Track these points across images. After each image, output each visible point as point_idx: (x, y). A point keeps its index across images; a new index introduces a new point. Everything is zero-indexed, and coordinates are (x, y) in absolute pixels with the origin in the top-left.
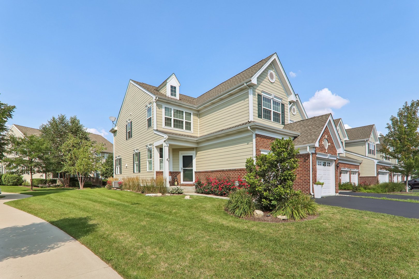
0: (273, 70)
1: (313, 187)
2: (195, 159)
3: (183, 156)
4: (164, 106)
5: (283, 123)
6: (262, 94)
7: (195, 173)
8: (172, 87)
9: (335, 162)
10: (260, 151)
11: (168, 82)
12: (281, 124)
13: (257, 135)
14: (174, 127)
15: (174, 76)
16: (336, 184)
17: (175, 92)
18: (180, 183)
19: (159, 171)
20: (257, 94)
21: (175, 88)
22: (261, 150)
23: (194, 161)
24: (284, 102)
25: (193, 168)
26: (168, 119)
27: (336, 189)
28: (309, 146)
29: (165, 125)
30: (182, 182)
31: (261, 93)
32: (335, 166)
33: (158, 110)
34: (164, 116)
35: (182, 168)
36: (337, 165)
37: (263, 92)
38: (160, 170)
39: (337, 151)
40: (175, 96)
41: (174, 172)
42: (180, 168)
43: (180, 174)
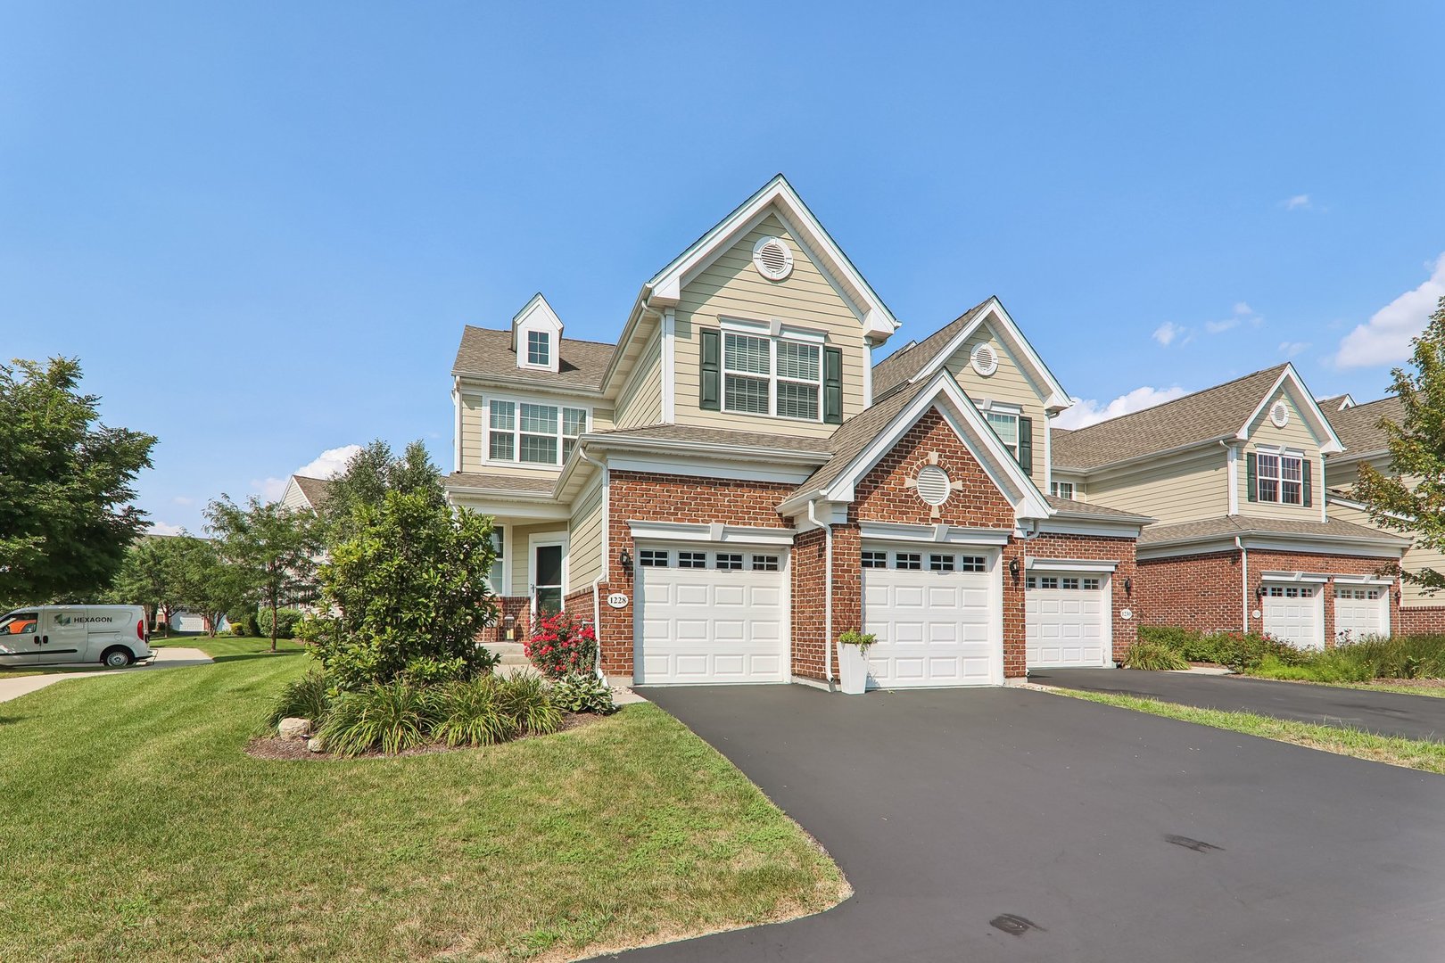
0: (786, 235)
1: (834, 653)
2: (568, 556)
3: (538, 548)
4: (488, 398)
5: (834, 416)
6: (723, 325)
7: (566, 599)
8: (532, 335)
9: (1003, 553)
10: (630, 528)
11: (518, 323)
12: (822, 420)
13: (616, 475)
14: (520, 460)
15: (541, 301)
16: (1005, 642)
17: (545, 349)
18: (528, 632)
20: (695, 329)
21: (544, 337)
22: (632, 522)
23: (566, 562)
24: (835, 341)
25: (562, 586)
26: (502, 435)
27: (1005, 663)
28: (815, 501)
29: (492, 455)
31: (717, 323)
32: (1004, 568)
33: (466, 411)
34: (486, 430)
35: (536, 586)
36: (1012, 567)
37: (722, 318)
39: (1014, 508)
40: (545, 360)
41: (512, 600)
42: (530, 587)
43: (529, 606)
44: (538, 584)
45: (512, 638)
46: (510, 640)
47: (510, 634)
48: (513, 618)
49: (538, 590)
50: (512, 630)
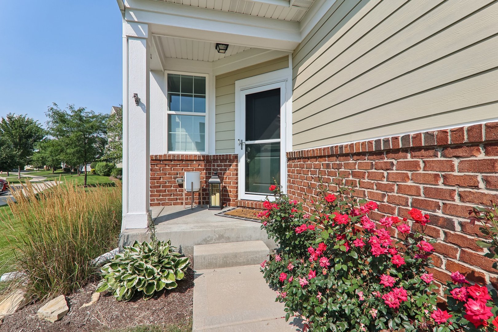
3: (247, 96)
7: (289, 159)
18: (237, 196)
19: (165, 155)
23: (287, 110)
25: (282, 140)
30: (242, 195)
35: (244, 141)
38: (170, 153)
41: (216, 158)
42: (237, 143)
43: (237, 165)
44: (247, 140)
45: (218, 204)
46: (215, 208)
47: (215, 199)
48: (219, 180)
49: (247, 146)
50: (218, 195)
